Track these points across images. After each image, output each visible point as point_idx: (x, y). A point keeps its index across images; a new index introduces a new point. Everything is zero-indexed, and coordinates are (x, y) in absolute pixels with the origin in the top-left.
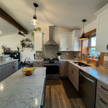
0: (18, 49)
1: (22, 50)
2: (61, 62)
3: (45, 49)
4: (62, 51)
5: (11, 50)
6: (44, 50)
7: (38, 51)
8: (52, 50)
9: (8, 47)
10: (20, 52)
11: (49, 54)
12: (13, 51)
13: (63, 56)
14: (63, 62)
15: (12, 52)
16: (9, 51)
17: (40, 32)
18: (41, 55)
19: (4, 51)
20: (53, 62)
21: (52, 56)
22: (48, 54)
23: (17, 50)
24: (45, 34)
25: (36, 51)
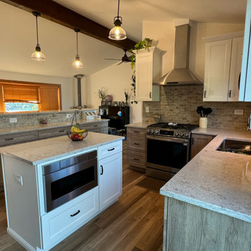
0: (127, 96)
1: (133, 101)
2: (197, 136)
3: (164, 97)
4: (209, 102)
5: (114, 100)
6: (162, 97)
7: (146, 102)
8: (184, 97)
9: (109, 94)
10: (131, 105)
11: (177, 111)
12: (116, 103)
13: (220, 120)
14: (203, 137)
15: (116, 105)
16: (111, 101)
17: (149, 51)
18: (155, 112)
19: (102, 102)
20: (171, 133)
21: (184, 116)
22: (171, 110)
23: (125, 101)
24: (166, 52)
25: (144, 102)
